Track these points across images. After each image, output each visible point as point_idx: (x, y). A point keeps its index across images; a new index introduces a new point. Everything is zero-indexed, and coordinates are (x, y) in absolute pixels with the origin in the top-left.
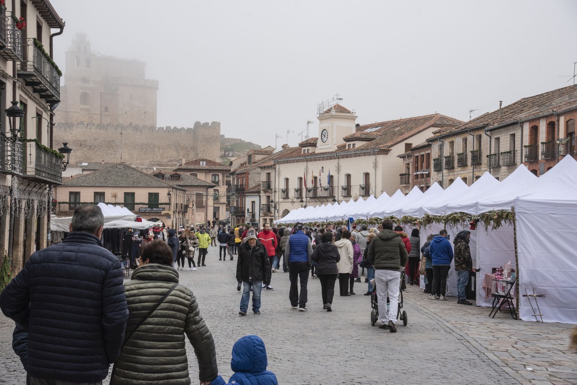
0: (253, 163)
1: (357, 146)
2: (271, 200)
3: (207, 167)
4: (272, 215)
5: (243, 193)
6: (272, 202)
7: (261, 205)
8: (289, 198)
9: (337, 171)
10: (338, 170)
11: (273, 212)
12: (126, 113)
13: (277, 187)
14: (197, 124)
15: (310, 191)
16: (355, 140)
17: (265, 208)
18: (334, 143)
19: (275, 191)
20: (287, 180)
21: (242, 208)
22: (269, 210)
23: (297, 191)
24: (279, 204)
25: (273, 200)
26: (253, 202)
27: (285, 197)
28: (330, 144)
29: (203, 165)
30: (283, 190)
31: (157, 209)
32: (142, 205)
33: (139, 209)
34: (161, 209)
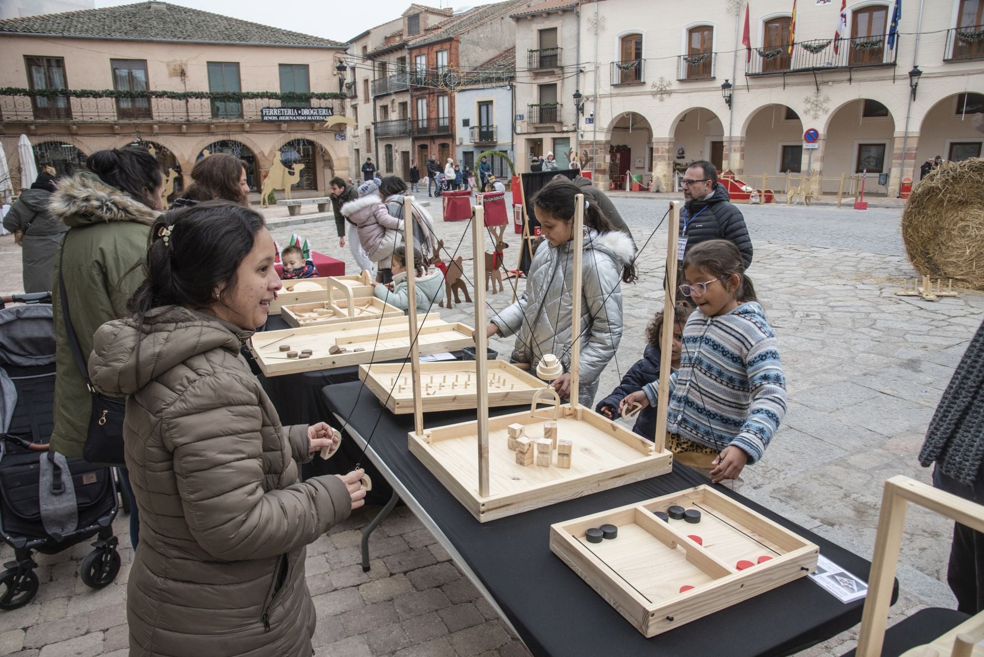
2: (559, 94)
4: (565, 129)
7: (519, 108)
8: (642, 83)
11: (569, 122)
13: (587, 58)
17: (534, 114)
19: (580, 71)
20: (633, 39)
21: (438, 119)
22: (551, 117)
24: (595, 101)
26: (485, 104)
27: (627, 81)
31: (312, 112)
32: (267, 100)
33: (262, 111)
34: (324, 112)
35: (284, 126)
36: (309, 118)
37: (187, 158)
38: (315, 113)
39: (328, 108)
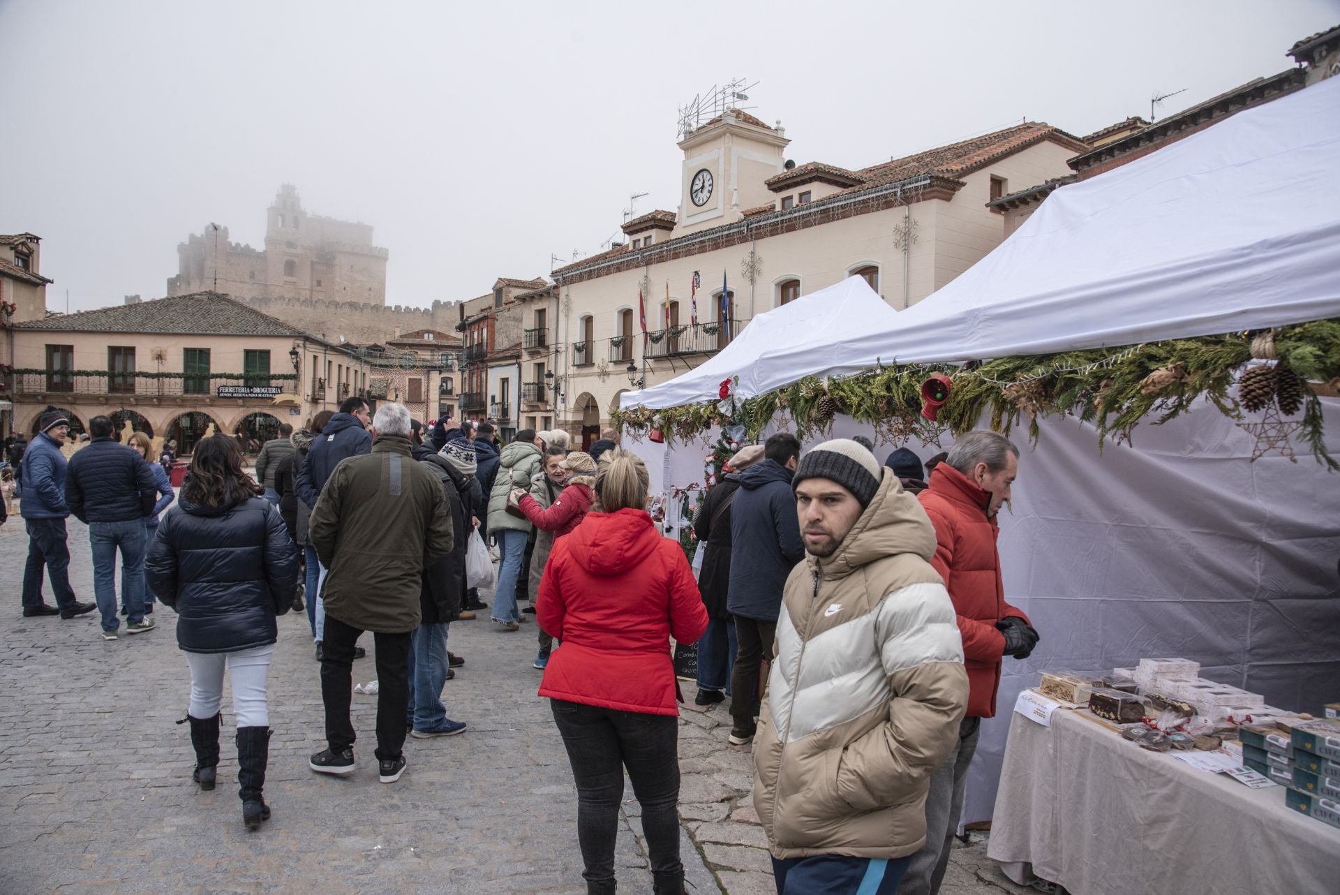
0: (506, 304)
1: (814, 198)
2: (546, 372)
3: (435, 342)
4: (548, 408)
5: (482, 362)
6: (550, 375)
7: (523, 386)
8: (593, 365)
9: (748, 274)
10: (753, 271)
11: (551, 402)
12: (345, 289)
13: (562, 339)
14: (436, 304)
15: (656, 340)
16: (810, 180)
17: (532, 393)
18: (733, 203)
19: (557, 351)
20: (588, 320)
21: (480, 394)
22: (541, 396)
23: (615, 344)
24: (566, 381)
25: (553, 372)
26: (505, 381)
27: (583, 362)
28: (721, 206)
29: (429, 338)
30: (578, 345)
31: (263, 390)
32: (225, 379)
33: (218, 389)
34: (274, 390)
35: (240, 402)
36: (260, 395)
37: (159, 425)
38: (266, 391)
39: (277, 387)
